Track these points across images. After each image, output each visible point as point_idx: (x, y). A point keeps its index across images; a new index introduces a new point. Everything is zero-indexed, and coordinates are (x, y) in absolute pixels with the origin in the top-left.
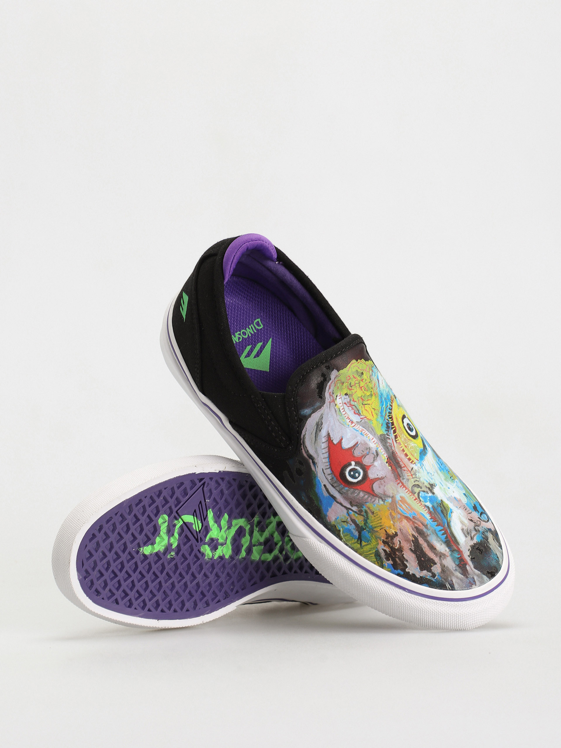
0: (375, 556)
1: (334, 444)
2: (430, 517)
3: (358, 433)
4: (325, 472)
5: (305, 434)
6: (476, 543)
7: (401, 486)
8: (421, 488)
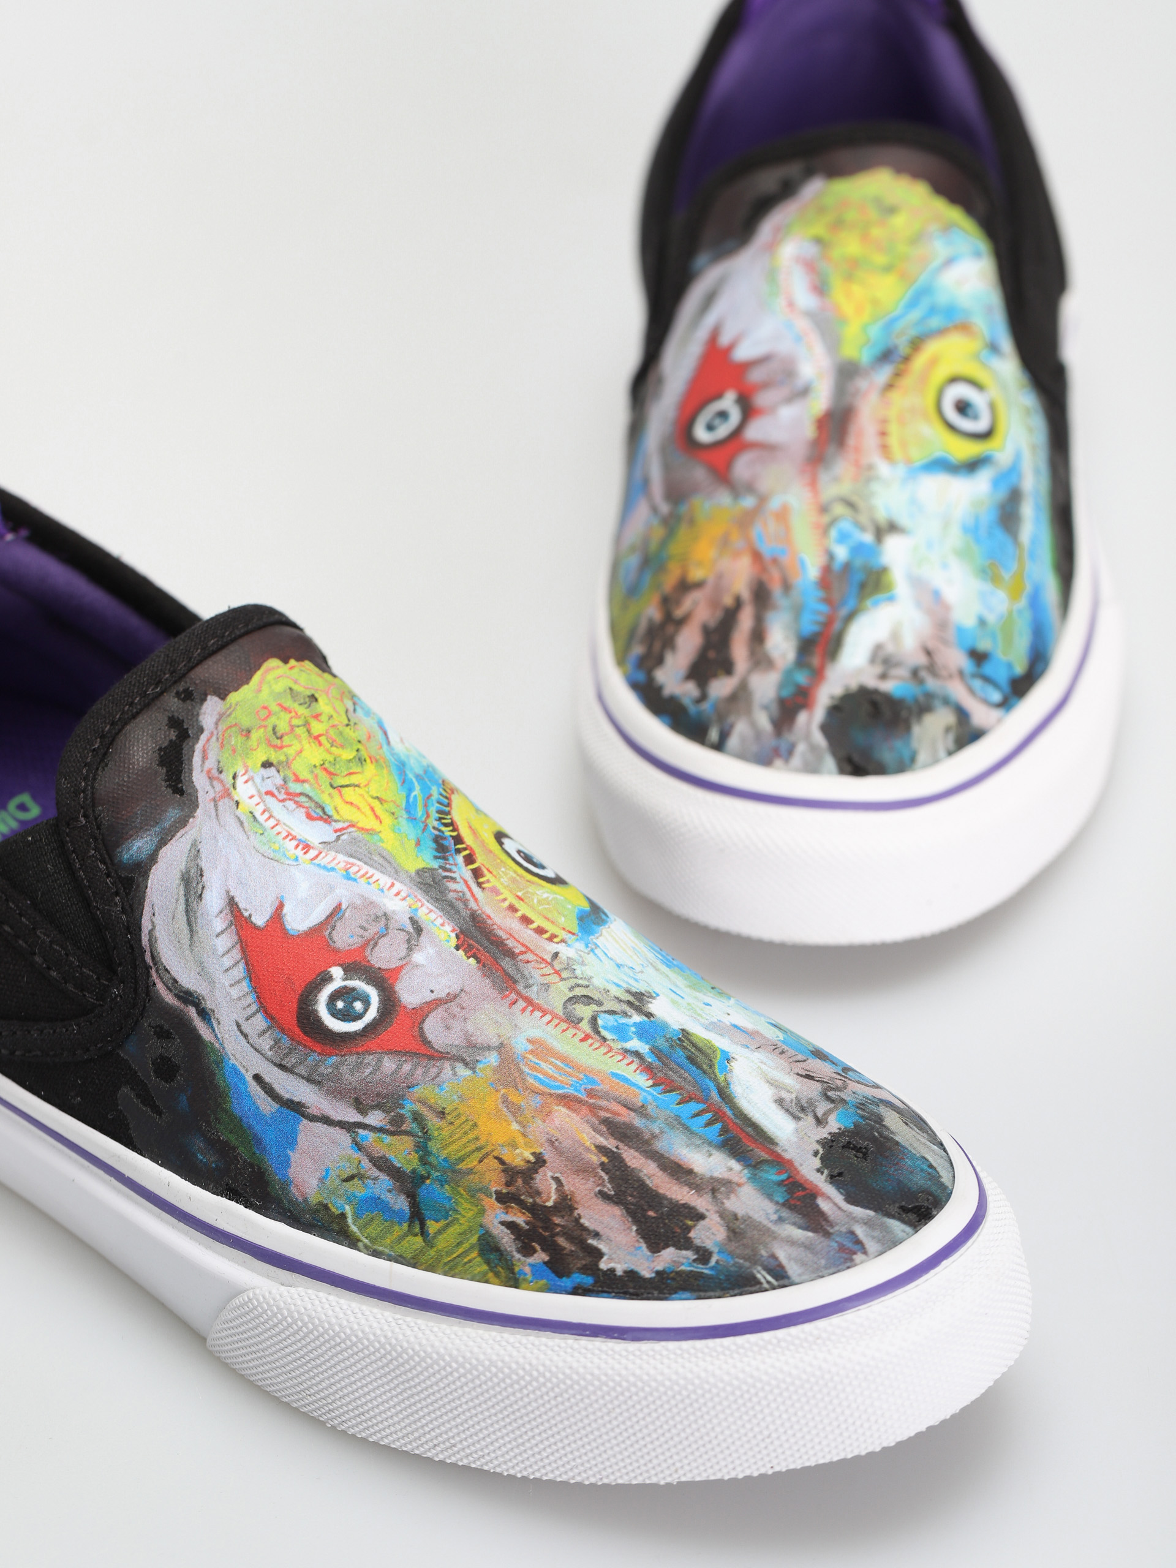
0: (482, 1253)
1: (259, 927)
2: (650, 1082)
3: (336, 878)
4: (246, 1031)
5: (154, 927)
6: (837, 1131)
7: (524, 1010)
8: (599, 1003)
